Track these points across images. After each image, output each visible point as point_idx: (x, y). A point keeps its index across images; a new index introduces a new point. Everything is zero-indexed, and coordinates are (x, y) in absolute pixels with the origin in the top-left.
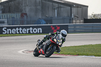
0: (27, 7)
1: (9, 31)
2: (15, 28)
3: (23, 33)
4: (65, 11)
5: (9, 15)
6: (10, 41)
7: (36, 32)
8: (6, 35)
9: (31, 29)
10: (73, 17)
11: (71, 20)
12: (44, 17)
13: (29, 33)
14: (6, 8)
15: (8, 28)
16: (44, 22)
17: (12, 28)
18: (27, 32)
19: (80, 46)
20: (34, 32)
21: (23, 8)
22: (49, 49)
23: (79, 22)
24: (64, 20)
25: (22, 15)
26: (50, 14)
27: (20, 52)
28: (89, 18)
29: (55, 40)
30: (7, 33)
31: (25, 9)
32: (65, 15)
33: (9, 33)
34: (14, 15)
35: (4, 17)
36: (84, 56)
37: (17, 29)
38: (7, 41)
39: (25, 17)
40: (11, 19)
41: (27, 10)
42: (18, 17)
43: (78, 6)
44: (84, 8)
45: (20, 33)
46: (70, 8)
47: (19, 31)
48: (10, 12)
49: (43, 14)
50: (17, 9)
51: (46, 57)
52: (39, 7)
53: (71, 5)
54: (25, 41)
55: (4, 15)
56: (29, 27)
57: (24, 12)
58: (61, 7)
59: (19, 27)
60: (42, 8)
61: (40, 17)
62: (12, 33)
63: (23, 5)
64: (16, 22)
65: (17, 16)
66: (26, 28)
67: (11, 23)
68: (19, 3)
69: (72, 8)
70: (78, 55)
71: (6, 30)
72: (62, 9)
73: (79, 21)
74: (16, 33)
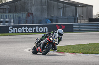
0: (33, 7)
1: (15, 30)
2: (21, 27)
3: (29, 32)
4: (70, 11)
5: (15, 14)
6: (16, 40)
7: (42, 31)
8: (12, 34)
9: (37, 28)
10: (78, 16)
11: (76, 20)
12: (50, 17)
13: (35, 32)
14: (12, 8)
15: (14, 27)
16: (50, 21)
17: (18, 27)
18: (33, 31)
19: (84, 45)
20: (40, 31)
21: (29, 7)
22: (46, 47)
23: (84, 22)
24: (69, 19)
25: (28, 15)
26: (55, 13)
27: (26, 50)
28: (93, 18)
29: (52, 39)
30: (13, 32)
31: (30, 9)
32: (70, 14)
33: (15, 32)
34: (20, 15)
35: (10, 17)
36: (88, 55)
37: (23, 28)
38: (13, 40)
39: (31, 16)
40: (17, 19)
41: (33, 10)
42: (24, 17)
43: (83, 6)
44: (89, 7)
45: (25, 32)
46: (75, 7)
47: (25, 30)
48: (16, 11)
49: (48, 14)
50: (23, 9)
51: (43, 54)
52: (45, 7)
53: (76, 5)
54: (31, 39)
55: (10, 14)
56: (35, 26)
57: (30, 11)
58: (66, 7)
59: (25, 27)
60: (48, 7)
61: (46, 17)
62: (18, 32)
63: (29, 5)
64: (22, 21)
65: (23, 15)
66: (32, 27)
67: (17, 23)
68: (25, 3)
69: (77, 8)
70: (83, 53)
71: (12, 29)
72: (67, 9)
73: (83, 20)
74: (22, 32)
